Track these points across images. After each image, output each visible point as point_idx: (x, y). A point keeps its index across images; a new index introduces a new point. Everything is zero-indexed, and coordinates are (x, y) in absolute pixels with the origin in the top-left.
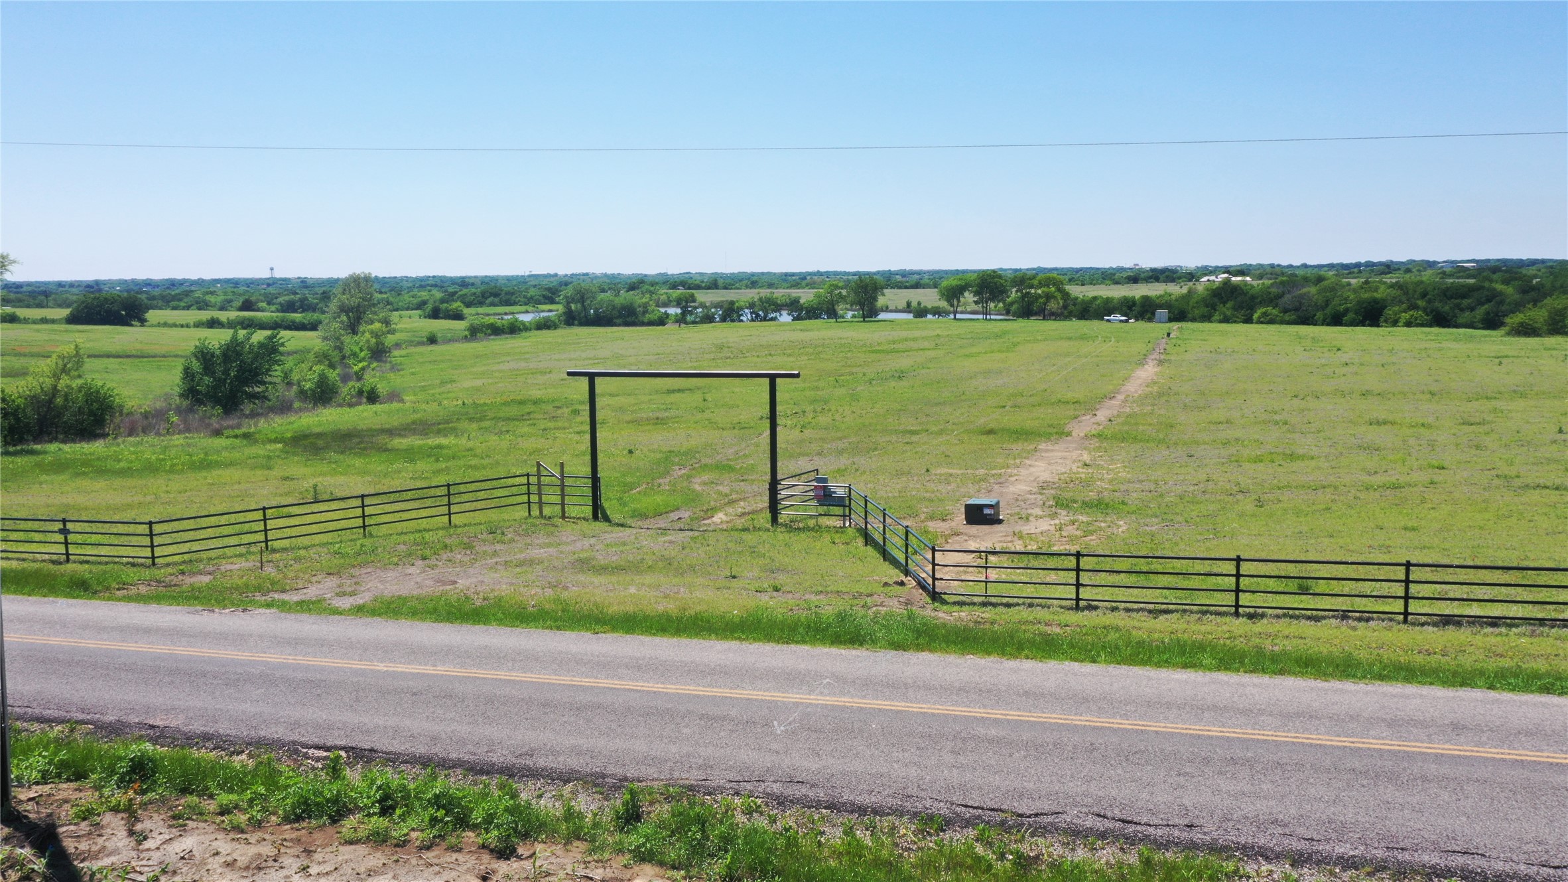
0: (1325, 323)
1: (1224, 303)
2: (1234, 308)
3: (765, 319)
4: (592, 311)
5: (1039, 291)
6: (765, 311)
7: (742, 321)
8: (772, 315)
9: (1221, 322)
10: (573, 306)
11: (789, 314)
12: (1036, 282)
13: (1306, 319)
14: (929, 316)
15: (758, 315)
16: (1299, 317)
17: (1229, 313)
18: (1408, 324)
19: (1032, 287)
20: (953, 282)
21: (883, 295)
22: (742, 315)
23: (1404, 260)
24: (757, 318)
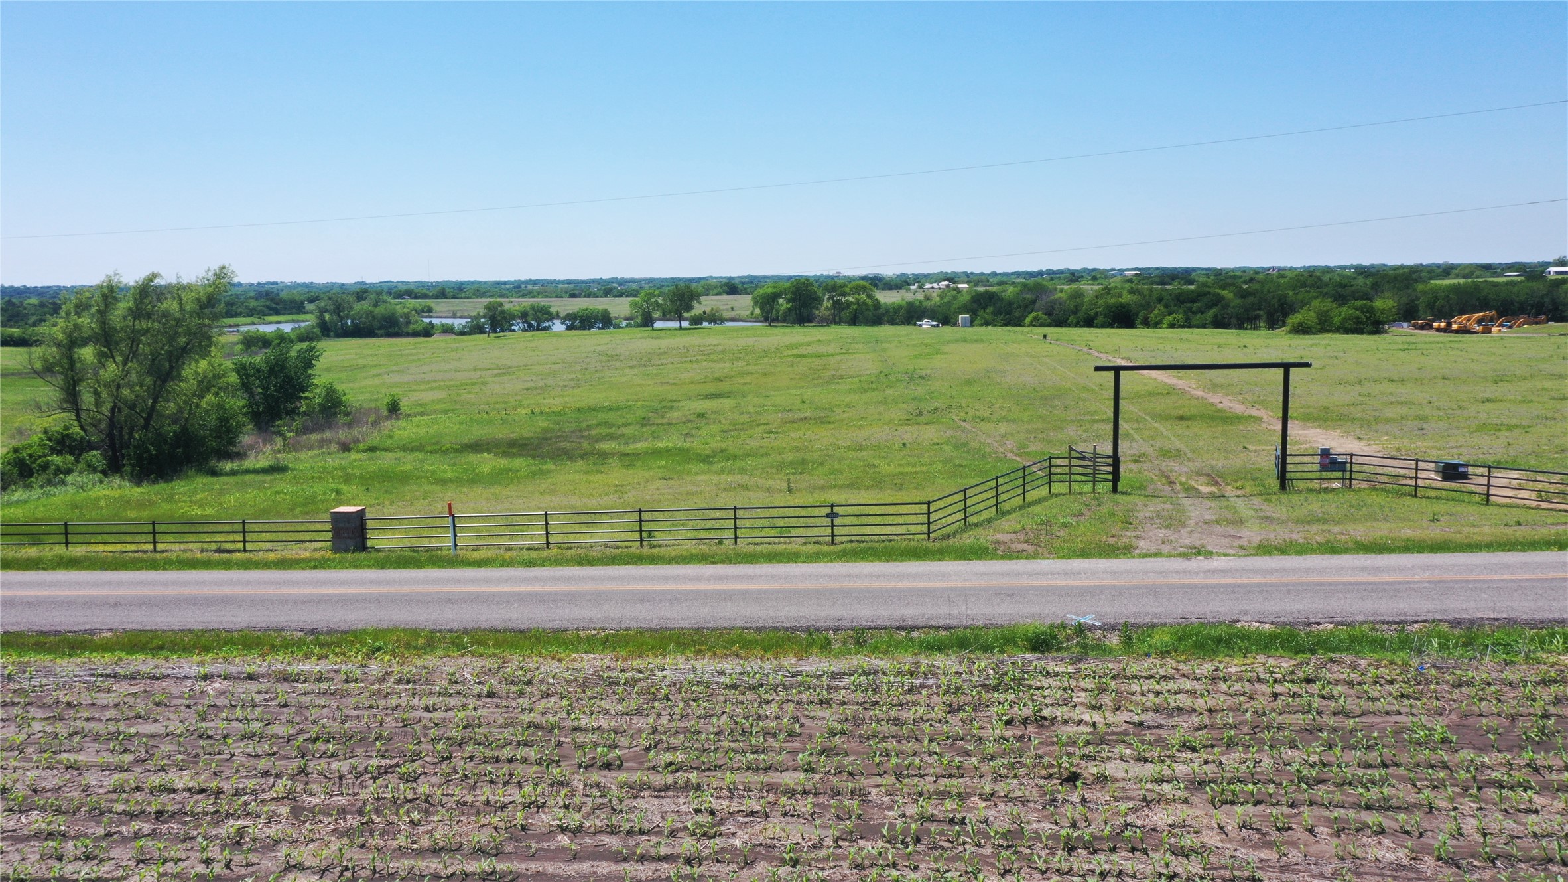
0: (1077, 324)
1: (985, 308)
2: (994, 313)
3: (538, 329)
4: (349, 321)
5: (851, 299)
6: (537, 320)
7: (514, 330)
8: (546, 324)
9: (982, 325)
10: (327, 316)
11: (562, 323)
12: (847, 290)
13: (1060, 323)
14: (705, 324)
15: (530, 325)
16: (1053, 320)
17: (989, 318)
18: (1172, 326)
19: (843, 294)
20: (767, 290)
21: (699, 302)
22: (513, 324)
23: (1079, 268)
24: (529, 328)
